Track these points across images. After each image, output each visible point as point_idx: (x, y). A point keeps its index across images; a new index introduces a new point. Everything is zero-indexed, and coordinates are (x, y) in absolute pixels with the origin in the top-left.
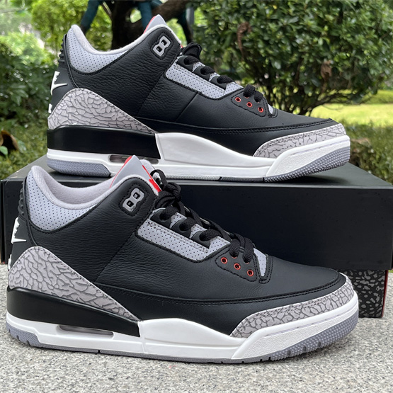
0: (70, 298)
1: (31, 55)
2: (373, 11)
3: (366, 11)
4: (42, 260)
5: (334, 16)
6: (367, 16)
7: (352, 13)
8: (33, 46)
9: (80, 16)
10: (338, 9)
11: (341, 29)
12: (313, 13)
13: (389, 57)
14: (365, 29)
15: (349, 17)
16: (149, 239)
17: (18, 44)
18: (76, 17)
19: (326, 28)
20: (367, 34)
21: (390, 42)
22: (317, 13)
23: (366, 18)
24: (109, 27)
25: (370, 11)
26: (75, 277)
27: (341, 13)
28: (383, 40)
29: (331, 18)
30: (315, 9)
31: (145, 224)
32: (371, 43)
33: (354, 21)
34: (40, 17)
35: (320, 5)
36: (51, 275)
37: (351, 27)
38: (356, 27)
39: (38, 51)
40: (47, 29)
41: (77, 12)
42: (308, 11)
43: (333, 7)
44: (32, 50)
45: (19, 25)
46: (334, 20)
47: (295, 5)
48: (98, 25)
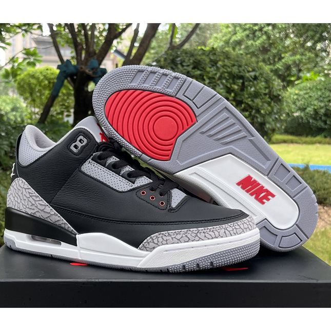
0: (35, 215)
1: (17, 111)
2: (267, 81)
3: (261, 81)
4: (21, 187)
5: (238, 85)
6: (262, 85)
7: (251, 83)
8: (18, 105)
9: (51, 85)
10: (241, 81)
11: (243, 95)
12: (222, 84)
13: (279, 114)
14: (261, 95)
15: (249, 86)
16: (89, 173)
17: (8, 104)
18: (49, 86)
19: (233, 94)
20: (263, 98)
21: (280, 104)
22: (226, 84)
23: (262, 87)
24: (73, 92)
25: (264, 82)
26: (38, 199)
27: (243, 83)
28: (274, 102)
29: (236, 87)
30: (224, 81)
31: (87, 162)
32: (266, 105)
33: (253, 89)
34: (22, 87)
35: (228, 78)
36: (25, 198)
37: (251, 94)
38: (255, 94)
39: (22, 108)
40: (28, 95)
41: (49, 82)
42: (219, 82)
43: (237, 79)
44: (18, 108)
45: (8, 90)
46: (238, 89)
47: (209, 78)
48: (64, 91)
